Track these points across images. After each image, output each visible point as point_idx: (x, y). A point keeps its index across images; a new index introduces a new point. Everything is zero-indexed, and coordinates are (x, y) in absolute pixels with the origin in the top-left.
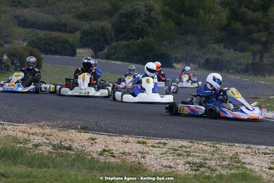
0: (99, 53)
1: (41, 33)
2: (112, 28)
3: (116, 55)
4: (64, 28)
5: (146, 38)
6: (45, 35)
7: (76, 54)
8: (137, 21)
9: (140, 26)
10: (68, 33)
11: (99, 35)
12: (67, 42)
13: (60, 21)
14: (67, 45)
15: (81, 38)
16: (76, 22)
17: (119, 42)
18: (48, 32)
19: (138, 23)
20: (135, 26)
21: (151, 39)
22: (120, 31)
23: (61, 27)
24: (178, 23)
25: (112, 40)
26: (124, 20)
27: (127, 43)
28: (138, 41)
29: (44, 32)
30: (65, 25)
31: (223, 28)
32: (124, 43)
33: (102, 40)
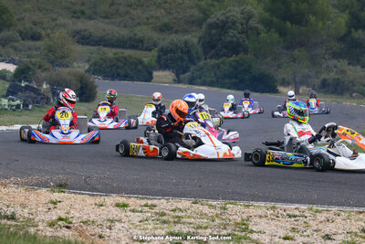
0: (182, 76)
1: (110, 53)
2: (199, 42)
3: (203, 78)
4: (140, 44)
5: (241, 55)
6: (116, 54)
7: (152, 78)
8: (231, 32)
9: (235, 39)
10: (145, 50)
11: (182, 52)
12: (141, 62)
13: (135, 35)
14: (140, 67)
15: (159, 57)
16: (156, 36)
17: (209, 61)
18: (118, 50)
19: (232, 35)
20: (228, 39)
21: (249, 56)
22: (210, 46)
23: (136, 44)
24: (282, 33)
25: (199, 59)
26: (214, 31)
27: (216, 62)
28: (232, 59)
29: (114, 50)
30: (141, 41)
31: (342, 39)
32: (214, 61)
33: (186, 58)
